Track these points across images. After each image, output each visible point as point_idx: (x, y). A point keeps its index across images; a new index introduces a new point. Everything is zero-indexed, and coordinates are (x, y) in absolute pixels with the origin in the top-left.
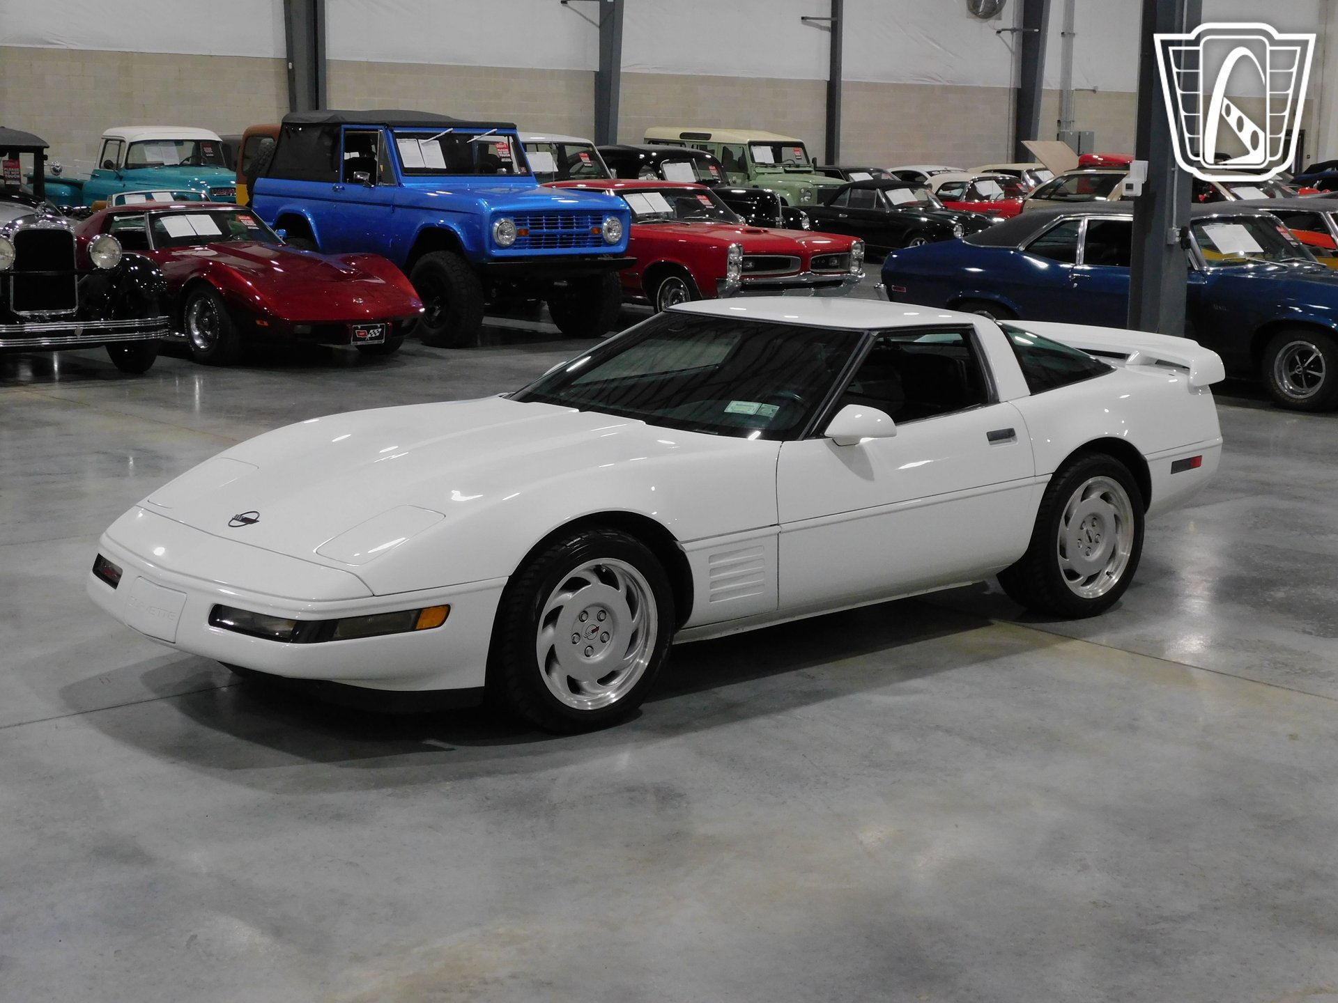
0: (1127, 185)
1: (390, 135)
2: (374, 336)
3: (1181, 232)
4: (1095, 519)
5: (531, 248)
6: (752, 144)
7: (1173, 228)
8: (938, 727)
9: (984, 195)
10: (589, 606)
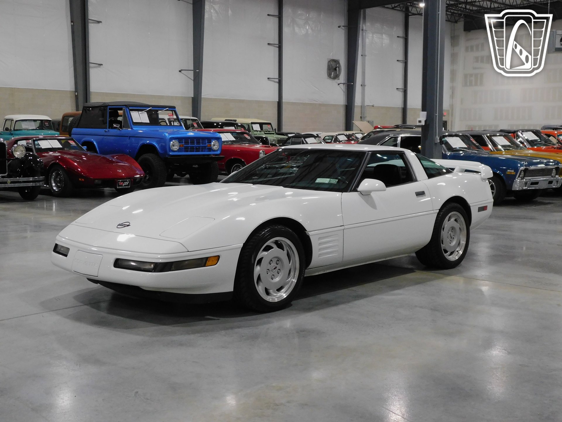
0: (419, 121)
1: (128, 110)
2: (126, 184)
3: (440, 138)
4: (452, 229)
5: (184, 152)
6: (252, 123)
7: (437, 137)
8: (416, 306)
9: (341, 140)
10: (272, 258)
